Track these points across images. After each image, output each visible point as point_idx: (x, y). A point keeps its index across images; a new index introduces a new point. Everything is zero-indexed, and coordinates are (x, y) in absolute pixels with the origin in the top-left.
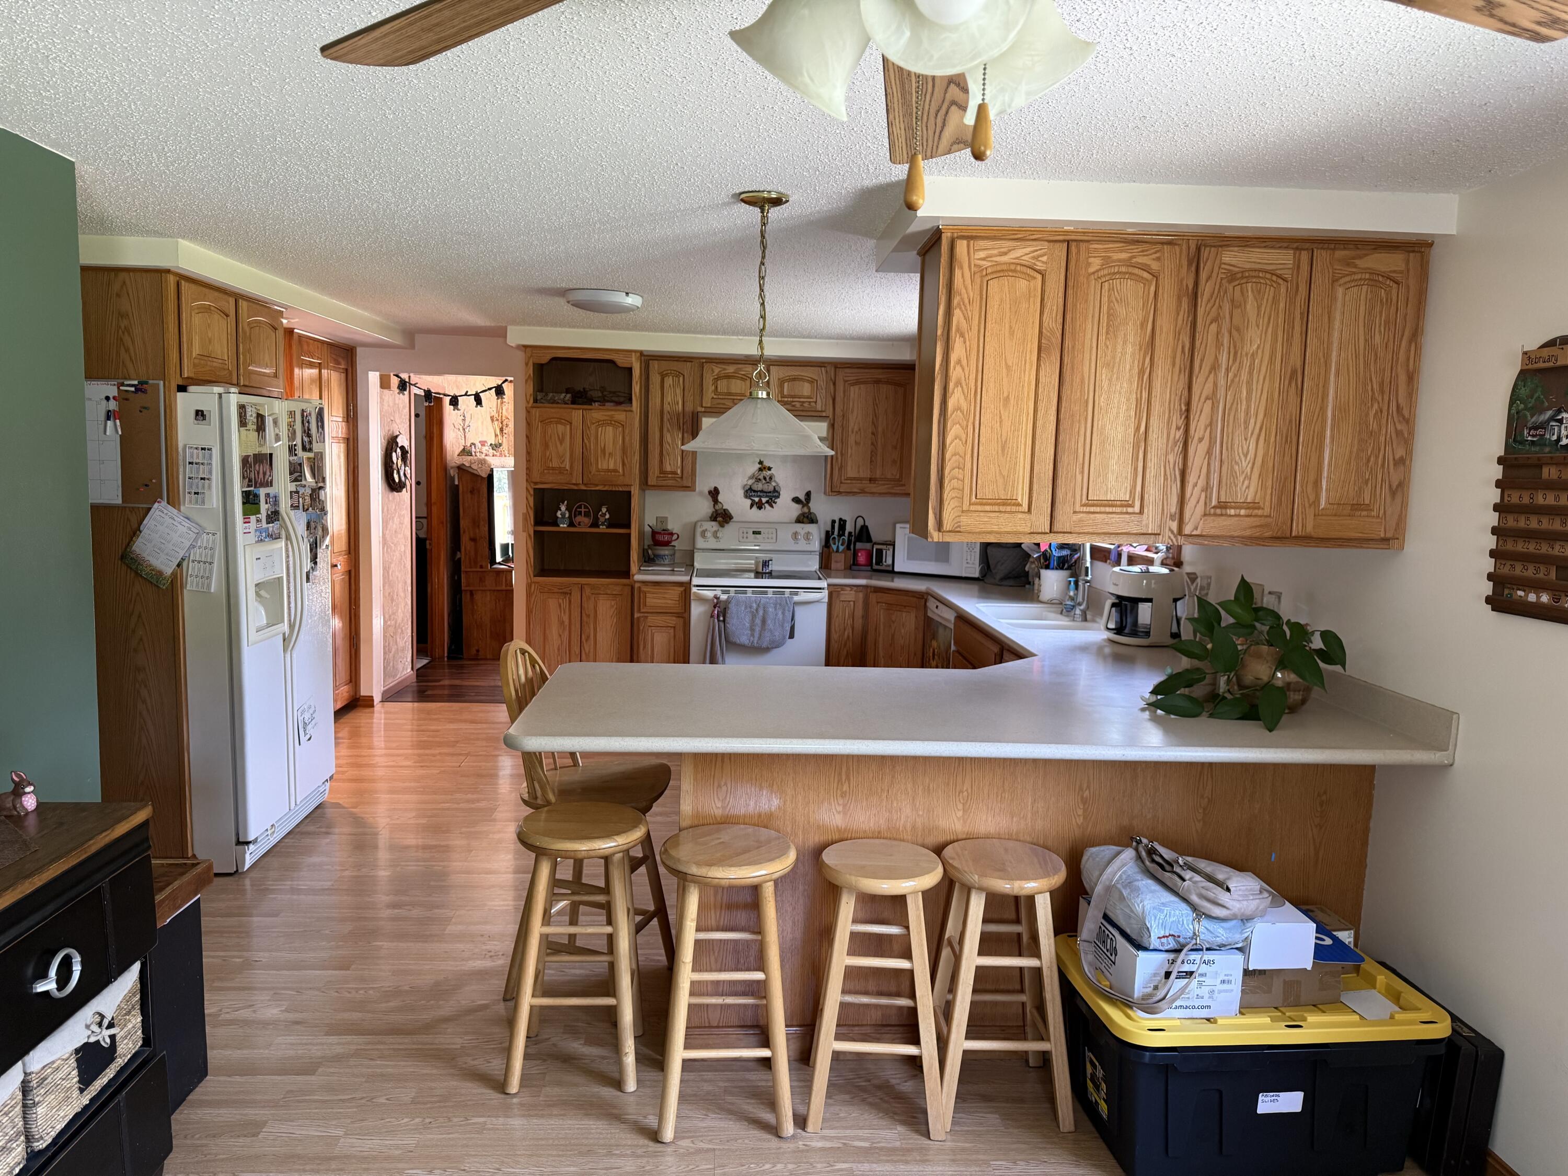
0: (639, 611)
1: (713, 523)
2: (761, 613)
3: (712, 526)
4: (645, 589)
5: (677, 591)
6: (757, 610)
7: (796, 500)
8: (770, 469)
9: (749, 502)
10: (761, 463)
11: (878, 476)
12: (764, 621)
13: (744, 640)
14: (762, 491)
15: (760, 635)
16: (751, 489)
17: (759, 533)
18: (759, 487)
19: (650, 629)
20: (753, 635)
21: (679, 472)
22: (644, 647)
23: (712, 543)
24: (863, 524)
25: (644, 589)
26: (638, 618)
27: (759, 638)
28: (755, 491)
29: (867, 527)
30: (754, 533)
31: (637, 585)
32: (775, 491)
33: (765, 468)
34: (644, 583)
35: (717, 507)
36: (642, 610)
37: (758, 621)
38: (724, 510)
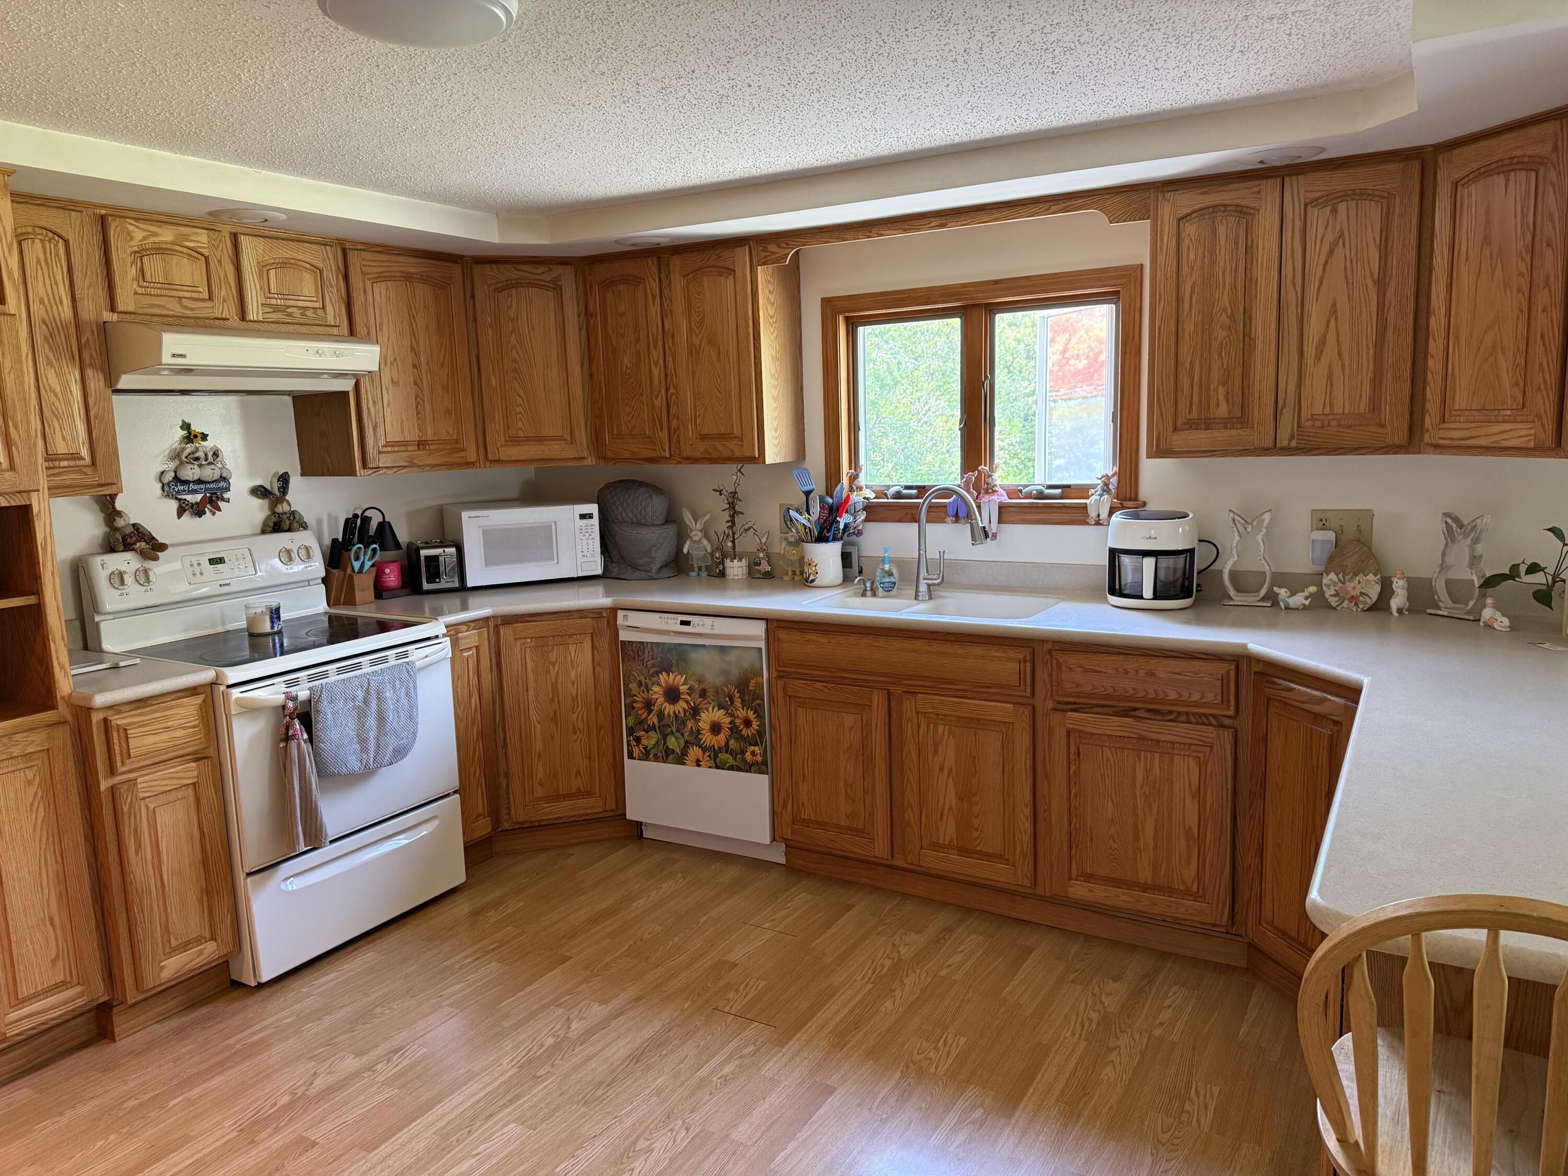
0: (112, 771)
1: (128, 555)
2: (374, 705)
3: (126, 562)
4: (119, 722)
5: (189, 709)
6: (366, 702)
7: (259, 492)
8: (204, 437)
9: (173, 505)
10: (186, 426)
11: (429, 438)
12: (381, 718)
13: (353, 763)
14: (200, 481)
15: (378, 745)
16: (177, 479)
17: (221, 561)
18: (191, 472)
19: (142, 804)
20: (364, 749)
21: (85, 452)
22: (138, 848)
23: (135, 595)
24: (381, 520)
25: (118, 720)
26: (113, 790)
27: (377, 753)
28: (186, 482)
29: (389, 523)
30: (213, 561)
31: (96, 718)
32: (223, 479)
33: (196, 436)
34: (113, 707)
35: (120, 523)
36: (121, 769)
37: (372, 722)
38: (134, 525)
